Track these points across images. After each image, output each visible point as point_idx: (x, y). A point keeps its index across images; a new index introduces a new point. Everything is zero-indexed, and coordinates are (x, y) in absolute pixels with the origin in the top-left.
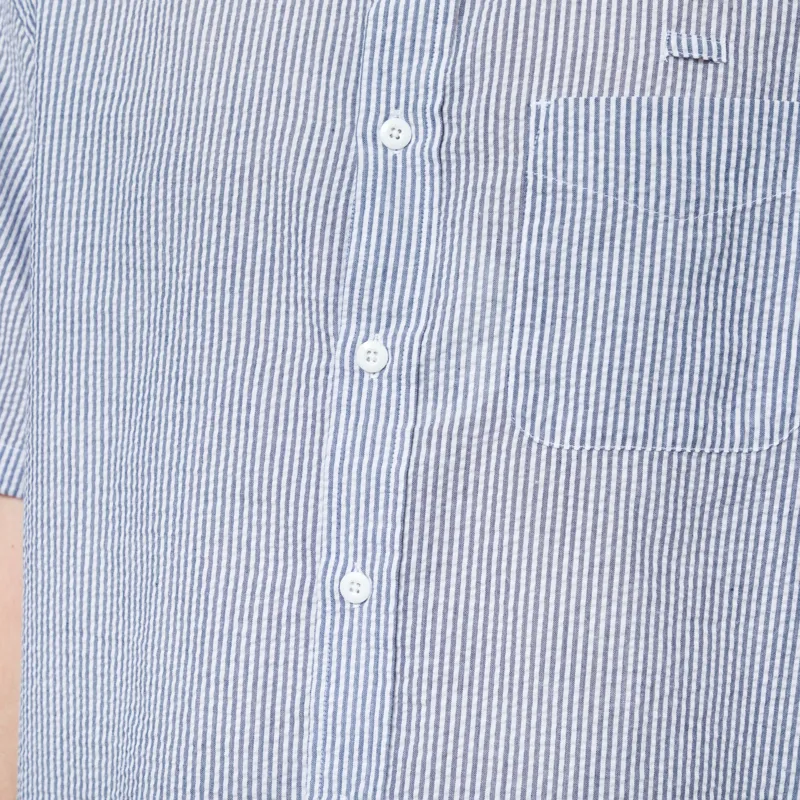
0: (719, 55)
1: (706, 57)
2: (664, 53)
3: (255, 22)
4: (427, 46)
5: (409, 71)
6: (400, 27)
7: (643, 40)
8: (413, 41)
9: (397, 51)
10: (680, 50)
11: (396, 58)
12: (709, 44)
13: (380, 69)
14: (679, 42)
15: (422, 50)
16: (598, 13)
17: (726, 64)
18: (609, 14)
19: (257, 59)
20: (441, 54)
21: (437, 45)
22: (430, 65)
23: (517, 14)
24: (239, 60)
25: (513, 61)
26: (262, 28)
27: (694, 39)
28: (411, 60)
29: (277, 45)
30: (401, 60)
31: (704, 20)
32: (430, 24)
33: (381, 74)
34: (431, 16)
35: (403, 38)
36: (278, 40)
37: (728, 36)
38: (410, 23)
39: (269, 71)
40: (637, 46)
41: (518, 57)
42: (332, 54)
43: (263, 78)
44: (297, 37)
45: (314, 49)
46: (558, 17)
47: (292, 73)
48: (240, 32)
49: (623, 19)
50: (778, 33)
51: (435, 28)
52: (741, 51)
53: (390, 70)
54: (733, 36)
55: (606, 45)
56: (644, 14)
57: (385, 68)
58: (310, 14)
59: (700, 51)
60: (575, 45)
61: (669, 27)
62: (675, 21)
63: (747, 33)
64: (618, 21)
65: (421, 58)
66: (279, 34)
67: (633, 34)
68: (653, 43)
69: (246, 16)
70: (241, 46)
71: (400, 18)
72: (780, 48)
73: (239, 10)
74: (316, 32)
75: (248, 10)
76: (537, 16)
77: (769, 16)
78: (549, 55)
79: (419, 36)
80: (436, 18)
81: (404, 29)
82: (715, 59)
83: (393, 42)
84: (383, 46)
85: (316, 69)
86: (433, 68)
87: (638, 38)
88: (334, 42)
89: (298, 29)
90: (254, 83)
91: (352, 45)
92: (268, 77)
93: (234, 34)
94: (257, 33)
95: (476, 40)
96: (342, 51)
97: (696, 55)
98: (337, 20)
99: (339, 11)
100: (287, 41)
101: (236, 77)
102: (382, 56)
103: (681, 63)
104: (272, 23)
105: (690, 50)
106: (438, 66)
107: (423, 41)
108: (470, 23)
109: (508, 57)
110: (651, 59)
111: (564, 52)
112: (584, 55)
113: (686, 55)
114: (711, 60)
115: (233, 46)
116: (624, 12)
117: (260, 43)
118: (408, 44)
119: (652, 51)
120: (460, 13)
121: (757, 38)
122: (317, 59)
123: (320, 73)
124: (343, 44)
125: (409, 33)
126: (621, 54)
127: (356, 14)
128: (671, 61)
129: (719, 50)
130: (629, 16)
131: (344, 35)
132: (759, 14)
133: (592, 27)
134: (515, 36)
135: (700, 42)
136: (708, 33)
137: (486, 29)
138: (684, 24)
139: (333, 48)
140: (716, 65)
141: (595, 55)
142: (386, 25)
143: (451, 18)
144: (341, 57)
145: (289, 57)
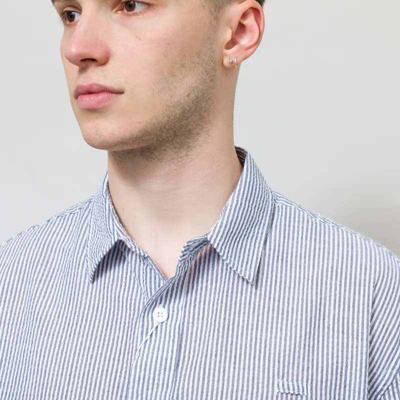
0: (303, 392)
1: (297, 393)
2: (276, 391)
3: (77, 363)
4: (161, 382)
5: (152, 394)
6: (147, 372)
7: (266, 384)
8: (154, 380)
9: (146, 384)
10: (284, 389)
11: (145, 387)
12: (298, 386)
13: (137, 393)
14: (283, 385)
15: (158, 384)
16: (244, 369)
17: (307, 396)
18: (249, 370)
19: (78, 383)
20: (168, 386)
21: (166, 382)
22: (162, 392)
23: (205, 369)
24: (69, 383)
25: (202, 392)
26: (81, 367)
27: (291, 383)
28: (152, 389)
29: (88, 376)
30: (148, 389)
31: (295, 373)
32: (162, 371)
33: (137, 396)
34: (163, 367)
35: (149, 378)
36: (88, 374)
37: (307, 382)
38: (153, 370)
39: (83, 389)
40: (263, 387)
41: (205, 391)
42: (114, 382)
43: (80, 393)
44: (98, 372)
45: (106, 379)
46: (224, 370)
47: (94, 391)
48: (70, 367)
49: (256, 372)
50: (332, 380)
51: (165, 373)
52: (314, 389)
53: (142, 394)
54: (309, 382)
55: (248, 386)
56: (266, 370)
57: (140, 393)
58: (105, 361)
59: (294, 390)
60: (233, 385)
61: (278, 378)
62: (281, 374)
63: (317, 380)
64: (254, 374)
65: (157, 388)
66: (89, 371)
67: (261, 380)
68: (271, 386)
69: (73, 360)
70: (70, 375)
71: (148, 368)
72: (333, 387)
73: (70, 356)
74: (107, 370)
75: (74, 357)
76: (214, 370)
77: (327, 371)
78: (220, 390)
79: (157, 377)
80: (165, 368)
81: (150, 373)
82: (301, 394)
83: (144, 380)
84: (139, 381)
85: (106, 390)
86: (164, 393)
87: (263, 383)
88: (116, 376)
89: (99, 368)
90: (75, 395)
91: (125, 377)
92: (83, 393)
93: (67, 368)
94: (78, 369)
95: (184, 380)
96: (119, 380)
97: (292, 392)
98: (118, 364)
99: (119, 360)
100: (93, 374)
101: (67, 391)
102: (138, 386)
103: (284, 396)
104: (86, 365)
105: (289, 389)
106: (166, 392)
107: (159, 380)
108: (182, 371)
109: (200, 390)
110: (270, 394)
111: (227, 389)
112: (237, 391)
113: (287, 392)
114: (299, 394)
115: (66, 375)
116: (256, 369)
117: (79, 374)
118: (151, 381)
119: (270, 389)
120: (177, 365)
121: (322, 382)
122: (107, 384)
123: (108, 391)
124: (120, 377)
125: (152, 376)
126: (255, 391)
127: (127, 362)
128: (280, 394)
129: (303, 389)
130: (259, 371)
131: (121, 373)
132: (322, 370)
133: (241, 376)
134: (204, 380)
135: (293, 385)
136: (297, 380)
137: (190, 375)
138: (286, 375)
139: (115, 379)
140: (302, 397)
141: (242, 390)
142: (141, 371)
143: (173, 368)
144: (119, 384)
145: (93, 383)
